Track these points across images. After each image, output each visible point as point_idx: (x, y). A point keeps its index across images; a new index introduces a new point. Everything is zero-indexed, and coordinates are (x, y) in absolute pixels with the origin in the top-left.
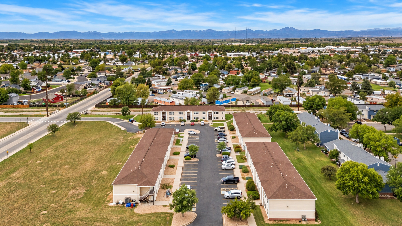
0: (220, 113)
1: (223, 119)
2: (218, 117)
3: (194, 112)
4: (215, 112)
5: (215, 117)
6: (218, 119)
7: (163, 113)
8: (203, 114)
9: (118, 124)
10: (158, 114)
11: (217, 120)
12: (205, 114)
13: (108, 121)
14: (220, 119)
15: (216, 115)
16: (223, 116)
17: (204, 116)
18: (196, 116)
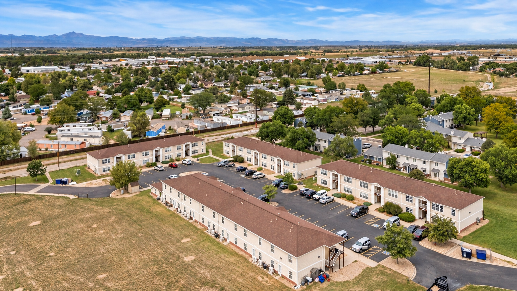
0: (199, 143)
1: (203, 151)
2: (197, 150)
3: (165, 149)
4: (193, 144)
5: (193, 151)
6: (197, 152)
7: (117, 158)
8: (178, 149)
9: (38, 192)
10: (109, 162)
11: (196, 154)
12: (180, 149)
13: (17, 192)
14: (200, 152)
15: (195, 148)
16: (202, 148)
17: (179, 152)
18: (168, 154)
